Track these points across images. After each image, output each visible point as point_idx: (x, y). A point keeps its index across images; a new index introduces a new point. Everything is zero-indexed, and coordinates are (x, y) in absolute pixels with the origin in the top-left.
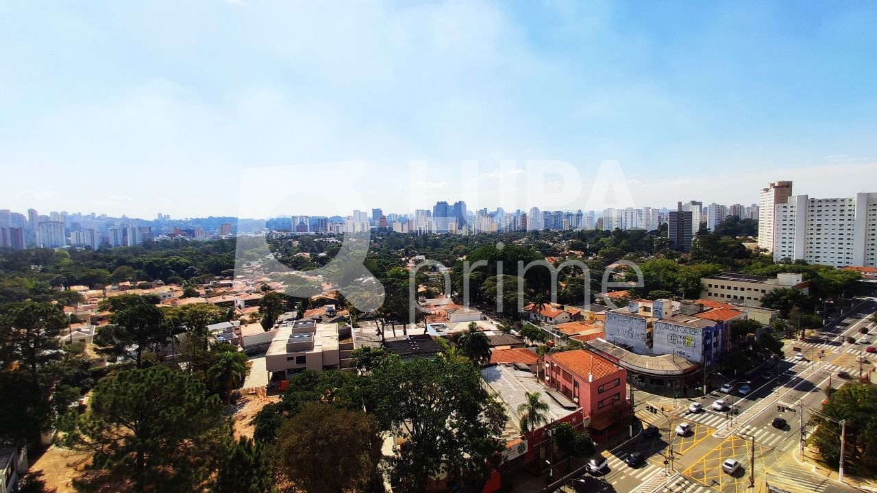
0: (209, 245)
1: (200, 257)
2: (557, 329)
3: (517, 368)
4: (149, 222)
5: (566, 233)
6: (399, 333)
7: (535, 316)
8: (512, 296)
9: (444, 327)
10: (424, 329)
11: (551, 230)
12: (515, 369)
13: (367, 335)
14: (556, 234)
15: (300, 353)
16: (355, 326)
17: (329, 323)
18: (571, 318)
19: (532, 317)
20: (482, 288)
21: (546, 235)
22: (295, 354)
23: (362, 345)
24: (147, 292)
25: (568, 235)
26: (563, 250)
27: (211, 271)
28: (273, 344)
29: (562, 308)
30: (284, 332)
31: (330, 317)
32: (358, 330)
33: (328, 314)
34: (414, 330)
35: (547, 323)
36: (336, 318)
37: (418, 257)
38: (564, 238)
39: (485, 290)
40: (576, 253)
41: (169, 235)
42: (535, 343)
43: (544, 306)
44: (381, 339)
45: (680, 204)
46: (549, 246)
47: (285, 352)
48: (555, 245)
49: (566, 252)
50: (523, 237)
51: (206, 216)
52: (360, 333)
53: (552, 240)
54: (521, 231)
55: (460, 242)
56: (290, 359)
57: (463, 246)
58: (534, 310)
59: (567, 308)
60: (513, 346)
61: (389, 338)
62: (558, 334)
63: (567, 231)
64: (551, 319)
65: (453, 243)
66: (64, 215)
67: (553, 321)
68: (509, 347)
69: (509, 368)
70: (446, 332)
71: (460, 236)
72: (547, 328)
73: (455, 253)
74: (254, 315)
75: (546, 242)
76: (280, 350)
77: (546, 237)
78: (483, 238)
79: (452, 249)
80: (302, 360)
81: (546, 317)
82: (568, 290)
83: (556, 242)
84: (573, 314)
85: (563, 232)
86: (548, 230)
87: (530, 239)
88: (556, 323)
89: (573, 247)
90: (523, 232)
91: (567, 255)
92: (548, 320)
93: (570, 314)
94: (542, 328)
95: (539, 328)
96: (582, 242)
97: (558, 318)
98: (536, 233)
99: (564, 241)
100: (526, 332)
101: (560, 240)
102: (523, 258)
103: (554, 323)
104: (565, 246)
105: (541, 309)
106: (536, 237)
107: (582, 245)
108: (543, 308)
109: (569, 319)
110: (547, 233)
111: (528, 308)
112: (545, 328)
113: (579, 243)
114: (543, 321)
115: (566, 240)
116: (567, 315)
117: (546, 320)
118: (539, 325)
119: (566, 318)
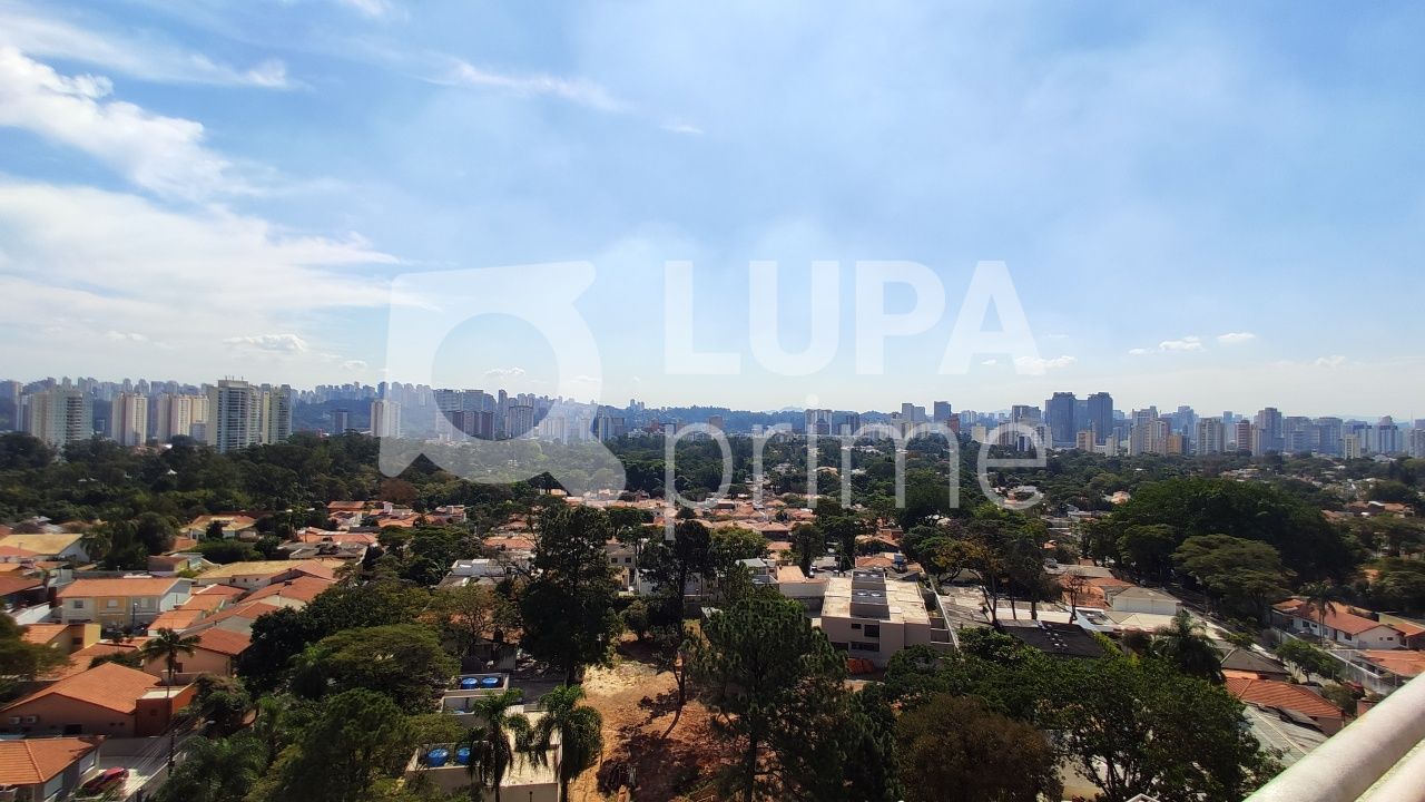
0: (697, 447)
1: (689, 463)
2: (1368, 659)
3: (1286, 718)
4: (620, 411)
5: (1356, 465)
6: (1024, 614)
7: (1306, 625)
8: (1249, 579)
9: (1103, 618)
10: (1070, 615)
11: (1315, 455)
12: (1282, 720)
13: (965, 610)
14: (1328, 465)
15: (871, 621)
16: (942, 593)
17: (898, 580)
18: (1403, 642)
19: (1298, 624)
20: (1176, 556)
21: (1301, 466)
22: (863, 621)
23: (962, 625)
24: (629, 504)
25: (1360, 468)
26: (1353, 499)
27: (705, 485)
28: (826, 599)
29: (1376, 619)
30: (839, 585)
31: (898, 571)
32: (947, 599)
33: (896, 566)
34: (1049, 614)
35: (1339, 643)
36: (907, 574)
37: (1022, 488)
38: (1350, 474)
39: (1182, 560)
40: (1389, 507)
41: (646, 430)
42: (1314, 677)
43: (1331, 606)
44: (991, 619)
46: (1313, 489)
47: (848, 616)
48: (1329, 487)
49: (1360, 504)
50: (1243, 466)
51: (688, 406)
52: (952, 604)
53: (1318, 476)
54: (1238, 455)
55: (1103, 466)
56: (856, 626)
57: (1112, 476)
58: (1303, 613)
59: (1384, 619)
60: (1264, 676)
61: (1006, 621)
62: (1372, 669)
63: (1355, 459)
64: (1348, 636)
65: (1089, 468)
66: (531, 397)
67: (1355, 641)
68: (1254, 676)
69: (1267, 715)
70: (1109, 625)
71: (1102, 455)
72: (1336, 652)
73: (1096, 486)
74: (784, 553)
75: (1304, 479)
76: (840, 610)
77: (1302, 470)
78: (1152, 463)
79: (1088, 479)
80: (873, 631)
81: (1336, 631)
82: (1389, 582)
83: (1329, 481)
84: (1408, 634)
85: (1348, 462)
86: (1307, 456)
87: (1262, 471)
88: (1363, 646)
89: (1379, 494)
90: (1244, 456)
91: (1365, 510)
92: (1341, 638)
93: (1401, 634)
94: (1328, 651)
95: (1319, 650)
96: (1404, 485)
97: (1366, 637)
98: (1276, 460)
99: (1350, 480)
100: (1292, 653)
101: (1340, 477)
102: (1269, 508)
103: (1356, 646)
104: (1355, 491)
105: (1324, 613)
106: (1278, 468)
107: (1405, 492)
108: (1330, 612)
109: (1396, 642)
110: (1305, 461)
111: (1286, 607)
112: (1335, 652)
113: (1395, 486)
114: (1327, 638)
115: (1355, 479)
116: (1392, 634)
117: (1336, 638)
118: (1320, 645)
119: (1391, 639)
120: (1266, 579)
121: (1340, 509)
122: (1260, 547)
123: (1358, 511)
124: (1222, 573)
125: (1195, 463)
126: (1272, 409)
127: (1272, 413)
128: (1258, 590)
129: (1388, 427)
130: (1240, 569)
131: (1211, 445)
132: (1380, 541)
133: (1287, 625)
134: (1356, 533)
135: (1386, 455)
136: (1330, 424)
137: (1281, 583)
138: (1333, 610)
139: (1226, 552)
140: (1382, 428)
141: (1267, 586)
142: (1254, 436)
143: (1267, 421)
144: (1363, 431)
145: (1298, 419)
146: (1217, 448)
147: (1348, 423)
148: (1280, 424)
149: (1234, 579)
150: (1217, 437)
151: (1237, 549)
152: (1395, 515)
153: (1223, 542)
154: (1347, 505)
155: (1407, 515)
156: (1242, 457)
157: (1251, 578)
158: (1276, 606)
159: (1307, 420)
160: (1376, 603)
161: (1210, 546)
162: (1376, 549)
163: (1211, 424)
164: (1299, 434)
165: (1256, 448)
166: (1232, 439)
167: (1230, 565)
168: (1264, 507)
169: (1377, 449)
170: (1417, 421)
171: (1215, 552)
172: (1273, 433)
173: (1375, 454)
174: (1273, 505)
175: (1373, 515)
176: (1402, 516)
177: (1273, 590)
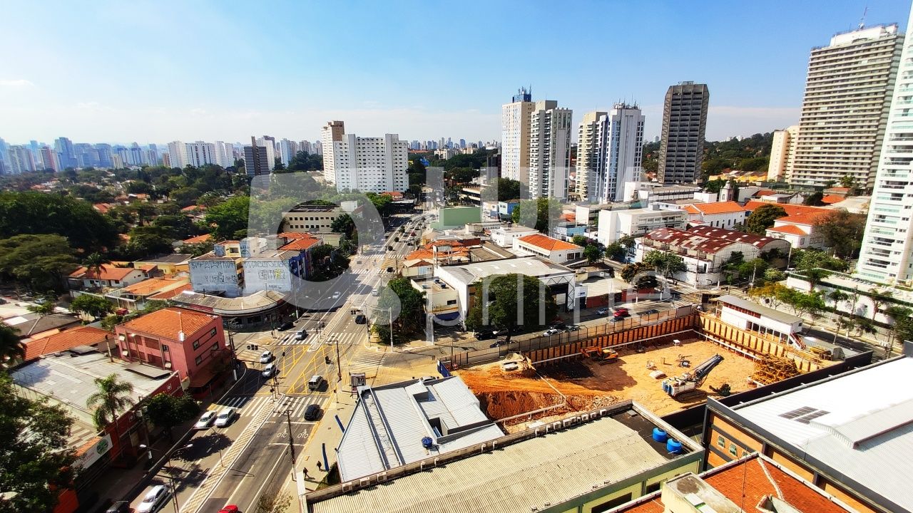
2: (129, 292)
3: (75, 354)
5: (121, 173)
7: (92, 282)
11: (96, 168)
12: (72, 356)
14: (104, 174)
18: (146, 275)
19: (87, 284)
21: (88, 177)
25: (122, 175)
29: (131, 266)
35: (112, 287)
38: (118, 179)
40: (139, 196)
43: (103, 268)
45: (253, 138)
48: (107, 188)
49: (124, 196)
50: (49, 180)
53: (100, 182)
54: (44, 172)
58: (89, 275)
59: (137, 264)
60: (63, 328)
62: (131, 297)
63: (121, 169)
64: (117, 282)
67: (121, 283)
68: (56, 331)
69: (61, 358)
75: (91, 185)
77: (89, 179)
81: (110, 281)
82: (136, 243)
83: (106, 185)
84: (148, 270)
85: (116, 171)
86: (91, 169)
87: (63, 182)
88: (125, 285)
89: (133, 189)
90: (49, 173)
91: (126, 200)
92: (113, 284)
93: (144, 271)
94: (106, 295)
95: (101, 296)
96: (145, 183)
97: (126, 280)
98: (71, 174)
99: (118, 183)
100: (80, 306)
101: (112, 181)
102: (56, 210)
103: (122, 286)
104: (121, 189)
105: (99, 272)
106: (73, 179)
107: (146, 186)
108: (103, 271)
109: (143, 277)
110: (91, 174)
111: (79, 274)
112: (111, 295)
113: (141, 184)
114: (105, 287)
115: (121, 181)
116: (140, 273)
117: (110, 285)
118: (101, 293)
119: (139, 276)
120: (59, 260)
121: (113, 201)
122: (53, 237)
123: (121, 201)
124: (26, 264)
125: (10, 181)
126: (64, 139)
127: (64, 142)
128: (55, 269)
129: (135, 149)
130: (38, 257)
131: (22, 166)
132: (134, 217)
133: (79, 286)
134: (122, 215)
135: (137, 166)
136: (103, 149)
137: (69, 260)
138: (104, 269)
139: (26, 247)
140: (133, 149)
141: (60, 265)
142: (54, 158)
143: (63, 147)
144: (123, 152)
145: (83, 145)
146: (27, 168)
147: (115, 147)
148: (71, 149)
149: (35, 266)
150: (25, 159)
151: (34, 243)
152: (143, 201)
153: (24, 240)
154: (116, 199)
155: (148, 199)
156: (47, 173)
157: (47, 262)
158: (71, 276)
159: (89, 146)
160: (131, 256)
161: (14, 245)
162: (132, 223)
163: (19, 150)
164: (85, 155)
165: (57, 167)
166: (39, 162)
167: (31, 256)
168: (52, 208)
169: (132, 162)
170: (150, 145)
171: (17, 250)
172: (68, 155)
173: (131, 165)
174: (59, 207)
175: (131, 202)
176: (146, 201)
177: (64, 266)
